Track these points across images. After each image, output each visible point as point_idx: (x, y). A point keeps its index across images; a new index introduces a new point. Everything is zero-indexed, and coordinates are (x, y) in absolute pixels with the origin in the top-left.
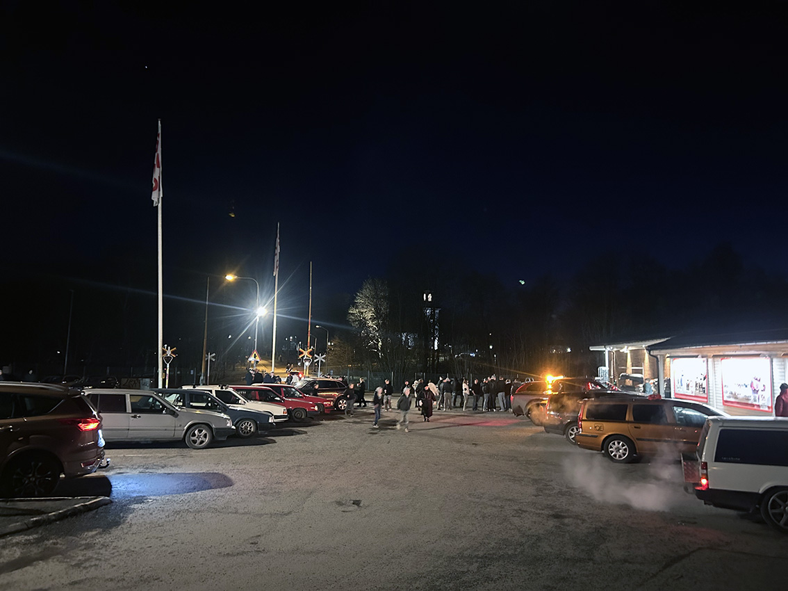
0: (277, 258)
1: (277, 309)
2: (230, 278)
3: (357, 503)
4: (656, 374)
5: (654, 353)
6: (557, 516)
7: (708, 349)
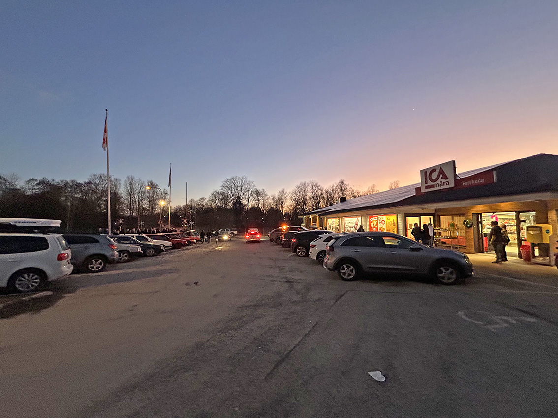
3: (196, 283)
4: (321, 225)
5: (321, 217)
6: (288, 282)
7: (340, 215)
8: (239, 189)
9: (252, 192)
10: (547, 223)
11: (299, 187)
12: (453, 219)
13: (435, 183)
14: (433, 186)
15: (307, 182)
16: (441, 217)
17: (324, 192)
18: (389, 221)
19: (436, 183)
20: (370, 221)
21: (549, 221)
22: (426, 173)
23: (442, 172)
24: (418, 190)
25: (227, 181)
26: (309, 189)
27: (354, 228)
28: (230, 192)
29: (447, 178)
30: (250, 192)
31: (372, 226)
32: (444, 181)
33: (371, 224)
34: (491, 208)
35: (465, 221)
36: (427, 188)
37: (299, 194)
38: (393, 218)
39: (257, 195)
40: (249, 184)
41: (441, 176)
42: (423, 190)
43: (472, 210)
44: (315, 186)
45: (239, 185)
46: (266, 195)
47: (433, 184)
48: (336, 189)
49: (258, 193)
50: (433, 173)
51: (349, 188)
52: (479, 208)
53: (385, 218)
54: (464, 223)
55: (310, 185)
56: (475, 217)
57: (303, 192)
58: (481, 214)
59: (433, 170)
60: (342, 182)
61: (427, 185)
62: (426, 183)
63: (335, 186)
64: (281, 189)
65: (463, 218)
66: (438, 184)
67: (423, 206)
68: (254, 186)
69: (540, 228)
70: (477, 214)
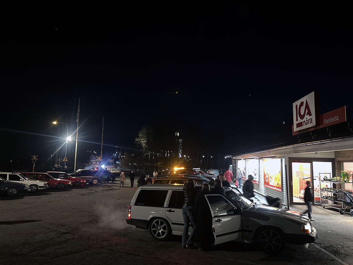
0: (78, 114)
1: (78, 137)
2: (55, 123)
14: (302, 124)
22: (297, 107)
23: (307, 106)
32: (308, 117)
36: (297, 125)
42: (295, 129)
50: (302, 107)
59: (301, 103)
61: (297, 122)
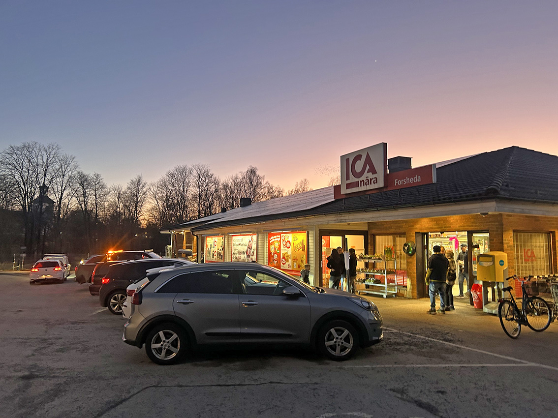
5: (196, 233)
7: (226, 229)
8: (40, 170)
9: (70, 177)
10: (502, 250)
11: (173, 175)
12: (394, 241)
13: (359, 180)
14: (356, 184)
15: (189, 166)
16: (377, 237)
17: (221, 187)
18: (296, 243)
19: (361, 179)
20: (269, 241)
21: (505, 246)
22: (348, 160)
23: (368, 161)
24: (337, 188)
25: (13, 151)
26: (192, 180)
27: (246, 255)
28: (17, 177)
29: (374, 172)
30: (66, 178)
31: (272, 251)
32: (370, 176)
33: (272, 247)
34: (438, 225)
35: (405, 245)
36: (349, 186)
37: (170, 188)
38: (301, 237)
39: (82, 184)
40: (65, 162)
41: (368, 167)
42: (344, 191)
43: (415, 227)
44: (204, 176)
45: (40, 162)
46: (103, 187)
47: (356, 180)
48: (241, 182)
49: (83, 181)
50: (358, 162)
51: (263, 183)
52: (424, 224)
53: (290, 237)
54: (404, 248)
55: (195, 173)
56: (419, 239)
57: (181, 184)
58: (427, 234)
59: (358, 156)
60: (253, 172)
61: (348, 182)
62: (348, 178)
63: (240, 177)
64: (134, 178)
65: (403, 240)
66: (363, 181)
67: (342, 218)
68: (76, 167)
69: (493, 257)
70: (423, 234)
